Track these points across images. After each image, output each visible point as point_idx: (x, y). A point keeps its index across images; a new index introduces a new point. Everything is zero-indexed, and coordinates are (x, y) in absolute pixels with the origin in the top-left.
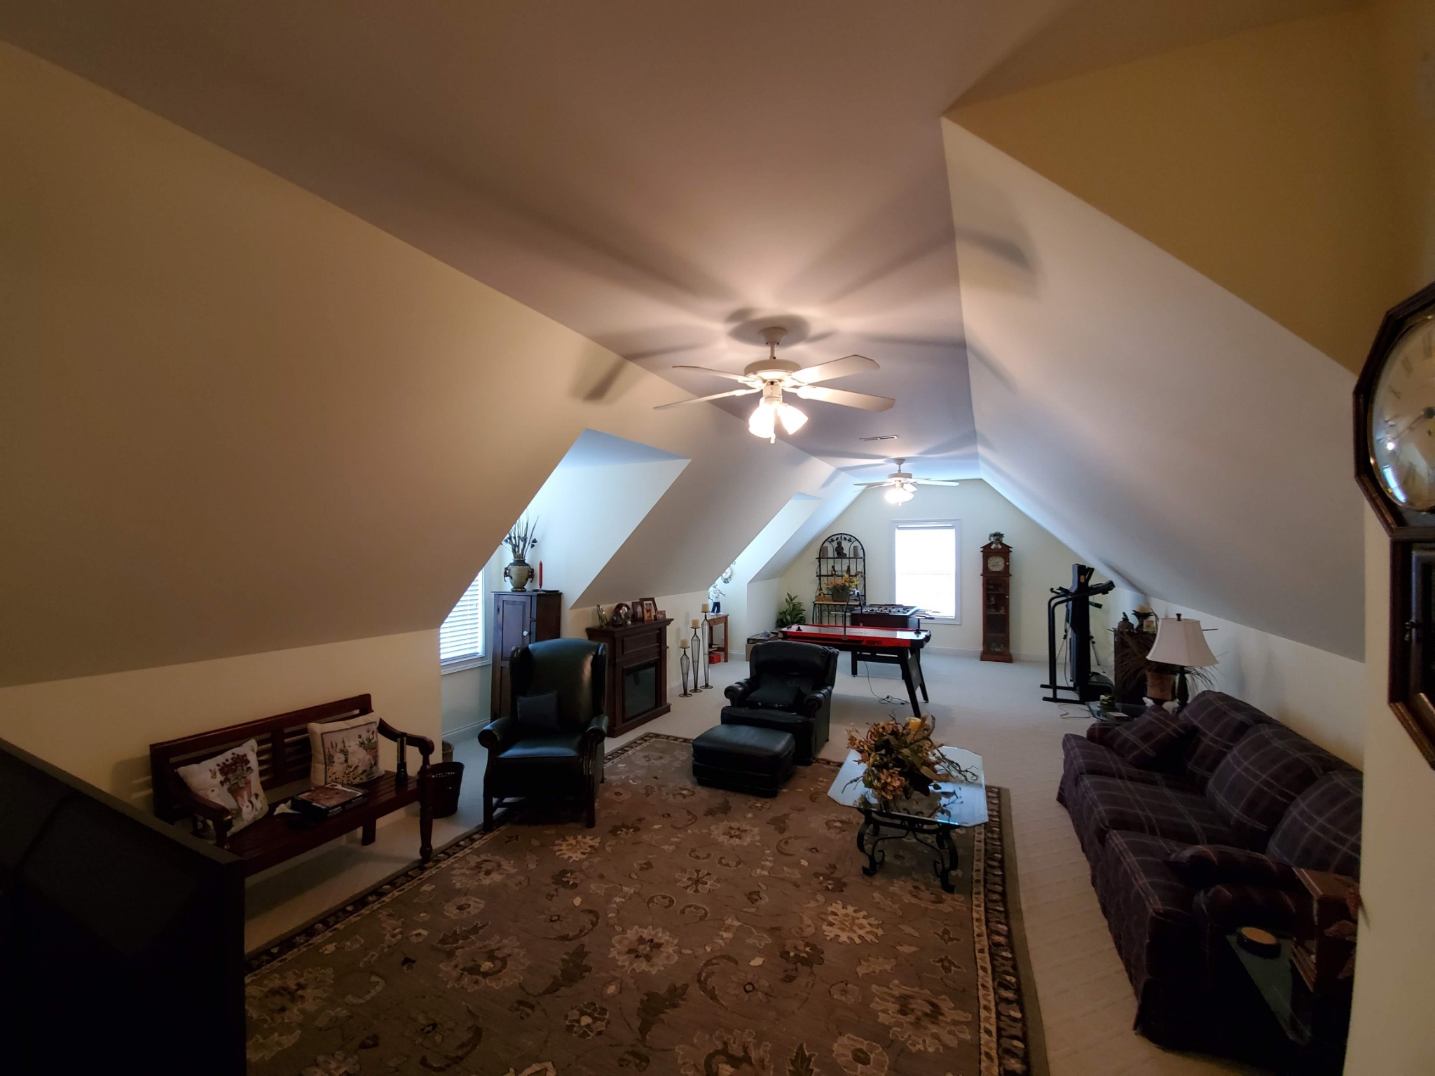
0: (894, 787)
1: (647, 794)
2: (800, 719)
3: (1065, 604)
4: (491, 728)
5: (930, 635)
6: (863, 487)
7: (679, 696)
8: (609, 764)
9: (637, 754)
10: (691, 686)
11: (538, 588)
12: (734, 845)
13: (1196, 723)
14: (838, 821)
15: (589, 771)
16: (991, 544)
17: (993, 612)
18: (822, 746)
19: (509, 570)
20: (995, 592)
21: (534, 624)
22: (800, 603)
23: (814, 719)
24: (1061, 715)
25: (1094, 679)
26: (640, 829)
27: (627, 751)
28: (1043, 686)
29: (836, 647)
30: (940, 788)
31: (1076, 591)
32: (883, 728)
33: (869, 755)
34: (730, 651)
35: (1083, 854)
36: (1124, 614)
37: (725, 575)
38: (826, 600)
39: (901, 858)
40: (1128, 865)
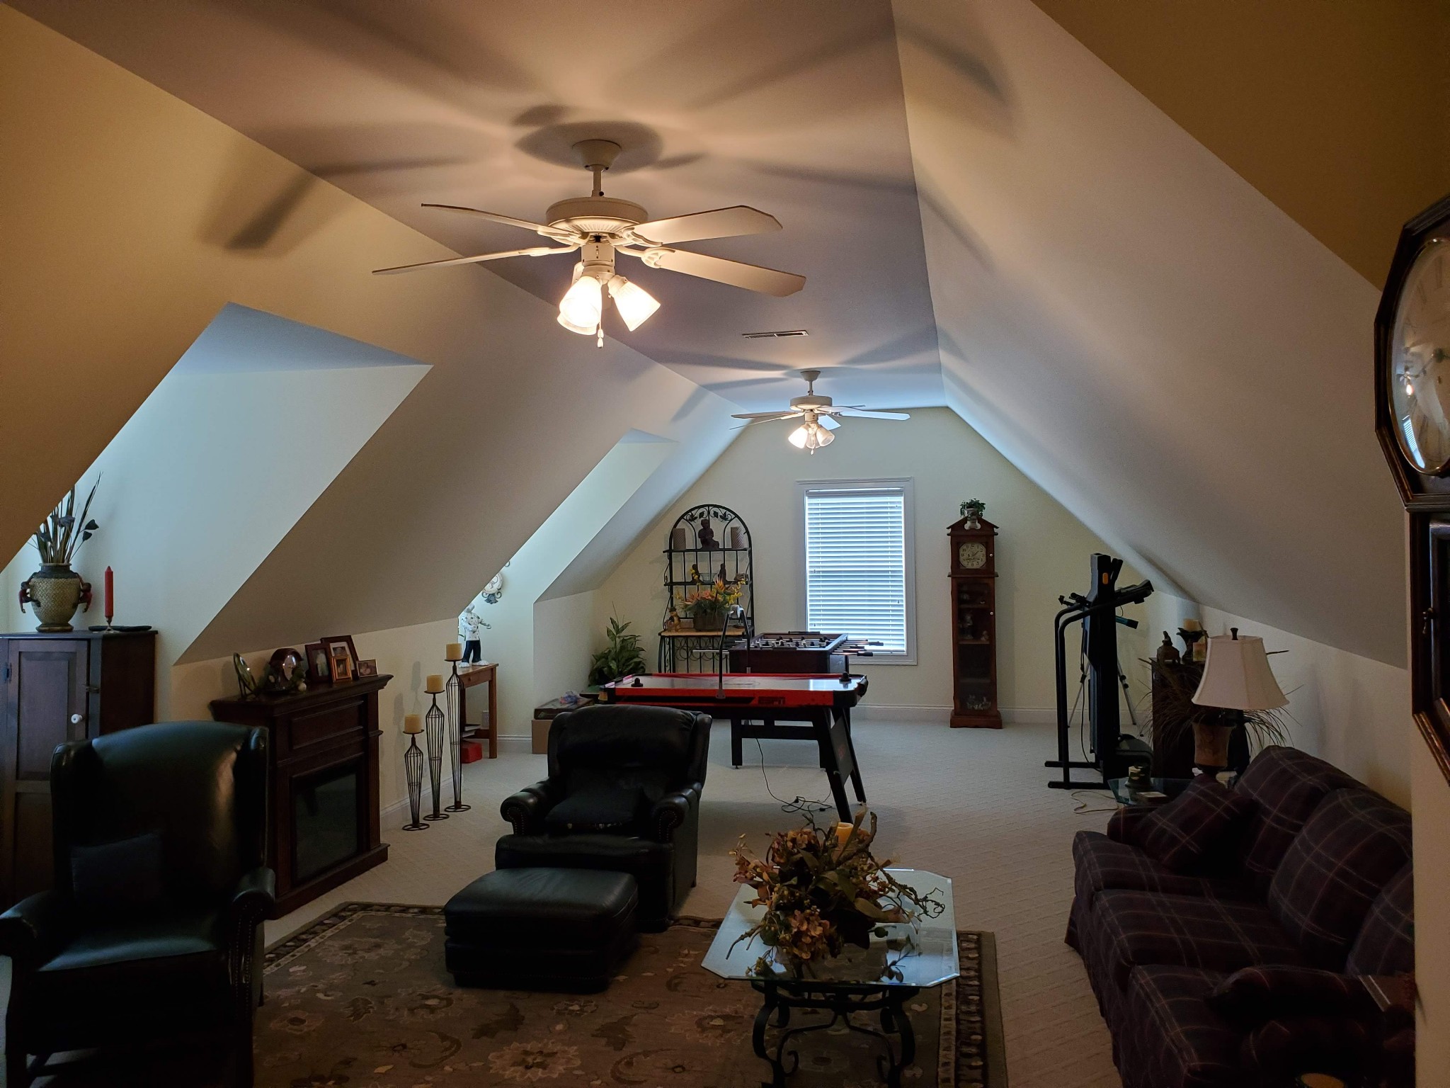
0: (812, 937)
1: (357, 1015)
2: (645, 846)
3: (1081, 620)
4: (18, 915)
5: (867, 683)
6: (744, 422)
7: (404, 829)
8: (269, 970)
9: (329, 947)
10: (426, 807)
11: (103, 622)
12: (534, 1080)
13: (1255, 796)
14: (718, 1017)
15: (240, 979)
16: (964, 521)
17: (969, 640)
18: (685, 894)
19: (32, 588)
20: (970, 606)
21: (96, 700)
22: (635, 637)
23: (671, 845)
24: (1075, 810)
25: (1125, 746)
26: (348, 1078)
27: (306, 941)
28: (1049, 764)
29: (706, 711)
30: (886, 934)
31: (1096, 599)
32: (794, 840)
33: (772, 890)
34: (500, 736)
35: (1102, 1019)
36: (1166, 634)
37: (489, 588)
38: (683, 629)
39: (826, 1061)
40: (1157, 1012)
